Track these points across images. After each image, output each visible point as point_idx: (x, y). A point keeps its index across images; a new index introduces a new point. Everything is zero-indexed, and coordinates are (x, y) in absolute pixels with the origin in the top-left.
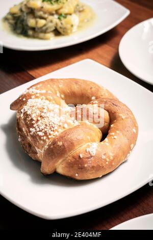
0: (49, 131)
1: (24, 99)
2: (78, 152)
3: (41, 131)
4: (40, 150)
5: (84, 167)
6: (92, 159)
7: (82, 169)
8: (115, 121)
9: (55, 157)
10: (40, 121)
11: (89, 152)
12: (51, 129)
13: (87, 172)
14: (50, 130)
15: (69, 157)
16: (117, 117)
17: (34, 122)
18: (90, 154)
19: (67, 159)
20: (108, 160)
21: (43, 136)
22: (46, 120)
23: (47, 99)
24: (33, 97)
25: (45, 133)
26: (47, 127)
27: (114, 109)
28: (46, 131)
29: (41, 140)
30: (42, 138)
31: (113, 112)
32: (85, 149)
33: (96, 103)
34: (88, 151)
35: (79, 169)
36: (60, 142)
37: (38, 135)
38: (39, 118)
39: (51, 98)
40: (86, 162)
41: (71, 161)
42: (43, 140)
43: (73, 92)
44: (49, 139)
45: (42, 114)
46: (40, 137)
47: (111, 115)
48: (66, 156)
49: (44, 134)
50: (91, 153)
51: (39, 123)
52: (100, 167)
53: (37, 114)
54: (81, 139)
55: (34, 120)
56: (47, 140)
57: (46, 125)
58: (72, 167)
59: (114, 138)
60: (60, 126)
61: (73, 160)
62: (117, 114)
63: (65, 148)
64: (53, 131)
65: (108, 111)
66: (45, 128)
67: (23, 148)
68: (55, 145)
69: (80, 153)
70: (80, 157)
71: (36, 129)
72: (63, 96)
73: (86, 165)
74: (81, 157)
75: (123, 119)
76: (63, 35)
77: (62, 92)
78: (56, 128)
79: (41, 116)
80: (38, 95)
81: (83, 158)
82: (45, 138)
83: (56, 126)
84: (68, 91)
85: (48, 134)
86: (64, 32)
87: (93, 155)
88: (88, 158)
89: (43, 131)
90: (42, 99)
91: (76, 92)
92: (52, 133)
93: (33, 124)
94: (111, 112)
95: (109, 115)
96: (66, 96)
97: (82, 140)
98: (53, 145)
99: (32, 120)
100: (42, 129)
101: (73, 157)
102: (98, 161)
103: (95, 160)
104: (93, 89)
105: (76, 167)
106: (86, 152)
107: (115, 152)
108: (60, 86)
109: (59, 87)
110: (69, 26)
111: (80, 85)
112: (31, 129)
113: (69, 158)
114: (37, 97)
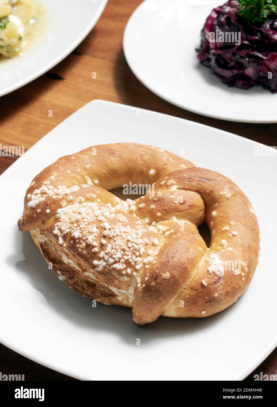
0: (132, 259)
1: (48, 211)
2: (196, 279)
3: (119, 262)
4: (123, 291)
5: (214, 298)
6: (222, 281)
7: (211, 301)
8: (217, 204)
9: (164, 298)
10: (109, 246)
11: (214, 272)
12: (134, 254)
13: (219, 303)
14: (134, 257)
15: (185, 289)
16: (216, 197)
17: (96, 249)
18: (216, 275)
19: (183, 294)
20: (243, 274)
21: (125, 269)
22: (119, 241)
23: (87, 200)
24: (64, 203)
25: (128, 263)
26: (127, 253)
27: (208, 186)
28: (128, 260)
29: (123, 275)
30: (124, 272)
31: (208, 191)
32: (206, 271)
33: (173, 184)
34: (211, 272)
35: (206, 303)
36: (165, 272)
37: (114, 269)
38: (104, 241)
39: (95, 196)
40: (215, 290)
41: (190, 295)
42: (127, 275)
43: (111, 170)
44: (137, 271)
45: (106, 233)
46: (119, 272)
47: (205, 196)
48: (180, 291)
49: (125, 266)
50: (217, 273)
51: (109, 249)
52: (236, 289)
53: (96, 234)
54: (193, 256)
55: (94, 247)
56: (135, 274)
57: (124, 250)
58: (195, 303)
59: (234, 236)
60: (147, 244)
61: (193, 293)
62: (216, 193)
63: (176, 280)
64: (140, 256)
65: (198, 191)
66: (123, 255)
67: (76, 289)
68: (159, 280)
69: (199, 279)
70: (202, 285)
71: (106, 261)
72: (96, 181)
73: (216, 295)
74: (205, 284)
75: (228, 199)
76: (8, 58)
77: (94, 175)
78: (142, 250)
79: (104, 237)
80: (71, 197)
81: (209, 284)
82: (129, 271)
83: (140, 246)
84: (104, 171)
85: (133, 263)
86: (8, 52)
87: (222, 275)
88: (216, 283)
89: (123, 260)
90: (80, 203)
91: (118, 169)
92: (139, 259)
93: (95, 253)
94: (205, 192)
95: (203, 197)
96: (101, 179)
97: (195, 257)
98: (155, 280)
99: (89, 246)
100: (120, 259)
101: (192, 288)
102: (231, 282)
103: (227, 282)
104: (146, 157)
105: (200, 301)
106: (210, 274)
107: (247, 258)
108: (88, 166)
109: (86, 169)
110: (15, 40)
111: (120, 156)
112: (95, 262)
113: (186, 291)
114: (70, 202)
